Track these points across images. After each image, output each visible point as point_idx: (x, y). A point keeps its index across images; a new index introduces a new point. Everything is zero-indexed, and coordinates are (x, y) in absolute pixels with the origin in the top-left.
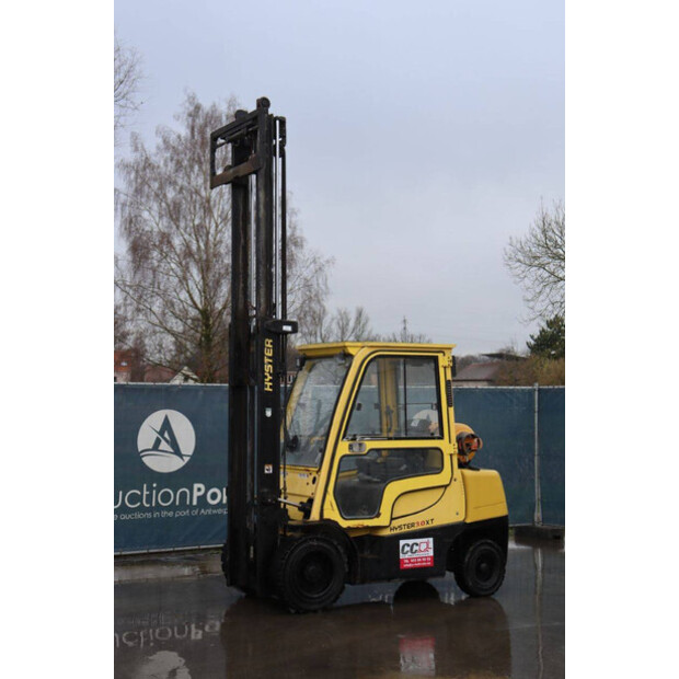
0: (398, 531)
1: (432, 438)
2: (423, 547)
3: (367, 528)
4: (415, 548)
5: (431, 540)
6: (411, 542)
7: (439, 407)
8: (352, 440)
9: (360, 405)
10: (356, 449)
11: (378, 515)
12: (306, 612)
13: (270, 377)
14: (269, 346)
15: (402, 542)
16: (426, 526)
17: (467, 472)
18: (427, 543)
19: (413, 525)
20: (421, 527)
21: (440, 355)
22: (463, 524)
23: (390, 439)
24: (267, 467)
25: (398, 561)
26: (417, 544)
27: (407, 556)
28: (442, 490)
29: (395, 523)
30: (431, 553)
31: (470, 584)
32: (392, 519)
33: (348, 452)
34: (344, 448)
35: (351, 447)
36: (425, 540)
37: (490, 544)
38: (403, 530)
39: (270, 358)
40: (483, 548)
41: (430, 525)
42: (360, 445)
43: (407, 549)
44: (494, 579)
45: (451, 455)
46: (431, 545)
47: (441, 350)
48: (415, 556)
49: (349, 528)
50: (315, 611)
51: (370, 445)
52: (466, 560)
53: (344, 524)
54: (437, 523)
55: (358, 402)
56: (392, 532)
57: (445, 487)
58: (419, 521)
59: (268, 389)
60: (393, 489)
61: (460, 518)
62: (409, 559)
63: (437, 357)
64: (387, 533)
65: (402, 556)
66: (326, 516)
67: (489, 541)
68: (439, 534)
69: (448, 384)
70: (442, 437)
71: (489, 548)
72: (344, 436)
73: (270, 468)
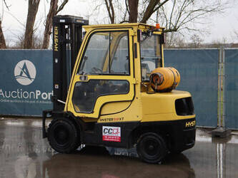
0: (104, 122)
1: (124, 75)
2: (115, 131)
3: (87, 118)
5: (120, 128)
6: (108, 128)
7: (128, 58)
8: (81, 74)
9: (86, 57)
10: (83, 79)
11: (93, 112)
13: (57, 45)
15: (104, 127)
16: (119, 121)
18: (117, 130)
19: (112, 119)
20: (116, 121)
21: (130, 29)
22: (139, 122)
23: (100, 75)
25: (102, 136)
26: (112, 130)
27: (106, 135)
29: (102, 117)
30: (119, 135)
32: (100, 115)
33: (79, 80)
35: (80, 78)
36: (116, 128)
38: (107, 121)
39: (56, 36)
40: (149, 137)
41: (122, 121)
42: (85, 77)
43: (106, 131)
45: (135, 85)
46: (119, 131)
47: (131, 27)
48: (110, 135)
49: (78, 117)
51: (90, 77)
53: (76, 115)
54: (125, 120)
57: (132, 101)
58: (116, 118)
59: (56, 50)
60: (101, 100)
61: (139, 119)
63: (128, 31)
64: (99, 121)
65: (103, 134)
66: (69, 110)
67: (154, 134)
68: (124, 126)
69: (135, 45)
70: (129, 75)
71: (154, 137)
72: (78, 72)
73: (57, 87)
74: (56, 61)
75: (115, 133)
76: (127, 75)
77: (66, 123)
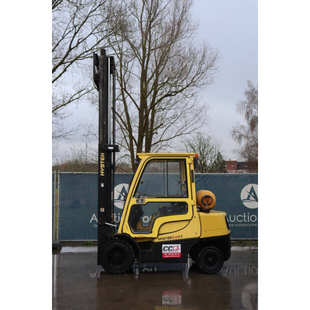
0: (163, 240)
1: (182, 197)
2: (175, 248)
3: (145, 238)
4: (171, 248)
5: (180, 245)
6: (168, 245)
7: (186, 182)
8: (138, 198)
9: (142, 182)
10: (140, 202)
11: (151, 232)
12: (113, 274)
13: (103, 170)
14: (103, 156)
15: (163, 246)
16: (178, 238)
17: (202, 214)
18: (178, 247)
19: (171, 238)
20: (175, 239)
21: (187, 158)
22: (199, 238)
23: (158, 197)
24: (101, 209)
25: (161, 254)
26: (172, 247)
27: (166, 252)
28: (187, 222)
29: (160, 237)
30: (180, 251)
31: (201, 267)
32: (159, 235)
33: (135, 203)
34: (134, 201)
35: (137, 201)
36: (177, 245)
37: (214, 249)
38: (165, 240)
39: (103, 161)
40: (209, 250)
41: (181, 238)
42: (142, 200)
43: (166, 249)
44: (216, 266)
45: (193, 206)
46: (180, 247)
47: (188, 156)
48: (170, 252)
49: (135, 238)
50: (118, 274)
51: (147, 200)
52: (199, 256)
53: (133, 236)
54: (184, 237)
55: (141, 180)
56: (159, 241)
57: (190, 220)
58: (175, 236)
59: (102, 175)
60: (159, 221)
61: (198, 236)
62: (168, 254)
63: (185, 159)
64: (156, 241)
65: (163, 252)
66: (124, 232)
67: (213, 247)
68: (184, 243)
69: (192, 172)
70: (187, 197)
71: (213, 251)
72: (134, 196)
73: (102, 210)
74: (102, 185)
75: (176, 250)
76: (185, 197)
77: (123, 245)
